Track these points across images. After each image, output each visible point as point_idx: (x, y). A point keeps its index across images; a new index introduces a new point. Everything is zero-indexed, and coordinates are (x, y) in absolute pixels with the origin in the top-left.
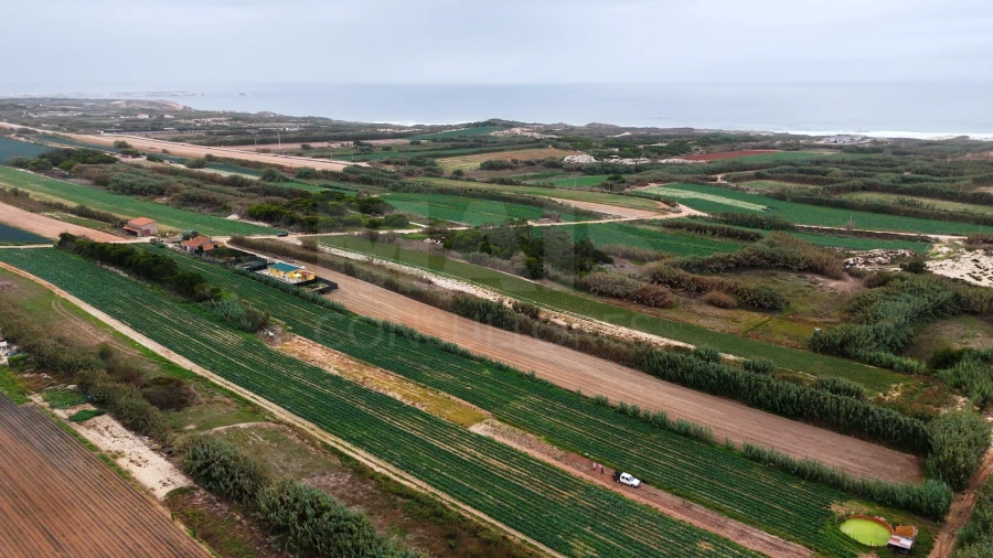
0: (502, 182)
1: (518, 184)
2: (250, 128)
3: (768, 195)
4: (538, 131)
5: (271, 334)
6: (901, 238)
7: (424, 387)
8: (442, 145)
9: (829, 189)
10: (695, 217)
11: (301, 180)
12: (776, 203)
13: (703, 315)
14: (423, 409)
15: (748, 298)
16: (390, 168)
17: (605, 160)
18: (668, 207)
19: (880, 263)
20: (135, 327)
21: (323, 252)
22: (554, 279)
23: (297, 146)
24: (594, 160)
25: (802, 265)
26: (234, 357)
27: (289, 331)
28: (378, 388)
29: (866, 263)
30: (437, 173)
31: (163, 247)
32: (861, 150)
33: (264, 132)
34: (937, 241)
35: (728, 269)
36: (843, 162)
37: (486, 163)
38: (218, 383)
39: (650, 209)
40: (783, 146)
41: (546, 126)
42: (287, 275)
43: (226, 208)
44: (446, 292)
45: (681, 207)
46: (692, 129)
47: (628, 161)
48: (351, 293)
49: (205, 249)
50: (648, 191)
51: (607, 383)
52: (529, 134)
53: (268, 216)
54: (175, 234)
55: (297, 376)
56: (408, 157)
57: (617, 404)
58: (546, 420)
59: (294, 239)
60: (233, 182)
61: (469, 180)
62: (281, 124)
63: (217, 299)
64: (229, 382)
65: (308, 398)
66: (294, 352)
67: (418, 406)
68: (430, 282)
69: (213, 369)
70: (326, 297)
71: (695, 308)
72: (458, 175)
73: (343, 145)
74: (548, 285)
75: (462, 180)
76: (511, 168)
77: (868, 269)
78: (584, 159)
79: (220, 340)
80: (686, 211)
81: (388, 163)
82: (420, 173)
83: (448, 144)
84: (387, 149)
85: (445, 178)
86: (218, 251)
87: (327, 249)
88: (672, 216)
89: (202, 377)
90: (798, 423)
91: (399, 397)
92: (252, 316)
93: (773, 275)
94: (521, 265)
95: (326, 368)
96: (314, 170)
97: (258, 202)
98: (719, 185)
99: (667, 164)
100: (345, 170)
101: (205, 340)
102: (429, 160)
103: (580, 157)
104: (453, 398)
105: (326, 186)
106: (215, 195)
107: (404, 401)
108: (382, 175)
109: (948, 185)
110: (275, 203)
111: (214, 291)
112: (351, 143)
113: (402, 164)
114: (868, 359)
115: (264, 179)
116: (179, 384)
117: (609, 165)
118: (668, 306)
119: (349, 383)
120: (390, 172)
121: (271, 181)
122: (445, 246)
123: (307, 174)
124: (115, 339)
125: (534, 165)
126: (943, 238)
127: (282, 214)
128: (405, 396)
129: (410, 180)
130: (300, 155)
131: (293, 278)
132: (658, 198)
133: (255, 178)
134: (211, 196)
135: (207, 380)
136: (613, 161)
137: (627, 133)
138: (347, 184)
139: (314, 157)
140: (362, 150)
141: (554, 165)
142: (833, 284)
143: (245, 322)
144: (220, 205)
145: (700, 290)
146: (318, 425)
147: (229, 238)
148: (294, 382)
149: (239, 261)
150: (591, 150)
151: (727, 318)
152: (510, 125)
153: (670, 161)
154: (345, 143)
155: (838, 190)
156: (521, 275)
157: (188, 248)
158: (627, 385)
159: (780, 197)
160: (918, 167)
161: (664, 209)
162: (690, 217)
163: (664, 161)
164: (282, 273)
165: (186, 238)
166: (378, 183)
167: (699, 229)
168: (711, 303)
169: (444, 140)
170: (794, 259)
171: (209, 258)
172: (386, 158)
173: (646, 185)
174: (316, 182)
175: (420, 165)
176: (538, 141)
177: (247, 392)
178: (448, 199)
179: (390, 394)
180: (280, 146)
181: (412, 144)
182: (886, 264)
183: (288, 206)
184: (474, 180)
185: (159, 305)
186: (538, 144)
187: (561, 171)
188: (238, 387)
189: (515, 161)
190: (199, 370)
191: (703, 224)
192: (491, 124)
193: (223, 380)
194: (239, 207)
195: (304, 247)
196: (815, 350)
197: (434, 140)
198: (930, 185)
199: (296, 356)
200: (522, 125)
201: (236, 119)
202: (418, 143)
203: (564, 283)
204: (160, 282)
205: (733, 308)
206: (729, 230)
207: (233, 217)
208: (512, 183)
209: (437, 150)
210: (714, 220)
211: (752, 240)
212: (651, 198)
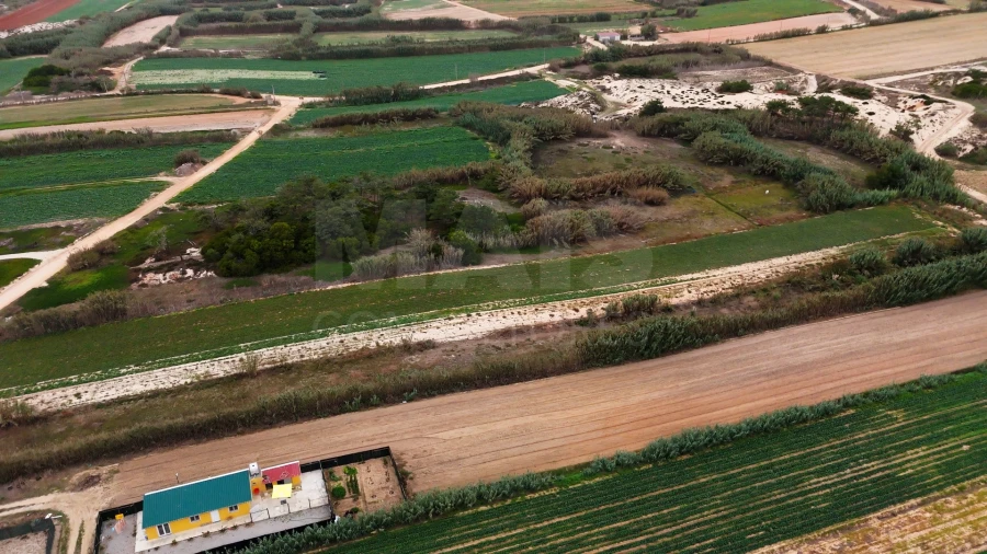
13: (678, 220)
18: (251, 100)
22: (493, 250)
25: (570, 132)
71: (650, 216)
77: (604, 118)
88: (285, 110)
94: (454, 251)
114: (867, 202)
122: (225, 274)
142: (618, 143)
151: (693, 213)
156: (466, 265)
162: (304, 107)
173: (110, 72)
196: (826, 213)
203: (509, 250)
205: (670, 200)
210: (339, 103)
211: (433, 117)
212: (193, 92)
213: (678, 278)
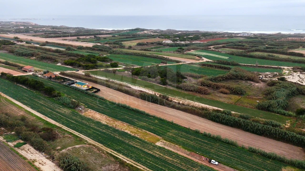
0: (145, 50)
1: (150, 51)
2: (59, 31)
3: (228, 54)
4: (152, 32)
5: (80, 109)
6: (273, 68)
7: (137, 128)
8: (123, 37)
9: (246, 51)
10: (208, 62)
11: (79, 50)
12: (232, 56)
13: (220, 97)
14: (138, 137)
15: (233, 91)
16: (108, 45)
17: (176, 42)
18: (199, 58)
19: (270, 77)
20: (32, 108)
21: (92, 77)
22: (170, 85)
23: (76, 38)
24: (172, 42)
25: (246, 78)
26: (69, 118)
27: (86, 107)
28: (121, 129)
29: (266, 77)
30: (123, 47)
31: (37, 76)
32: (251, 38)
33: (64, 33)
34: (284, 69)
35: (223, 80)
36: (247, 42)
37: (138, 43)
38: (65, 129)
39: (194, 59)
40: (228, 37)
41: (154, 30)
42: (82, 86)
43: (56, 61)
44: (136, 91)
45: (203, 58)
46: (199, 31)
47: (183, 42)
48: (105, 92)
49: (52, 77)
50: (192, 53)
51: (197, 124)
52: (150, 33)
53: (71, 64)
54: (40, 71)
55: (93, 125)
56: (112, 41)
57: (203, 132)
58: (181, 139)
59: (81, 72)
60: (57, 51)
61: (134, 49)
62: (69, 30)
63: (60, 96)
64: (69, 129)
65: (98, 134)
66: (89, 116)
67: (136, 135)
68: (130, 87)
69: (63, 124)
70: (97, 94)
71: (217, 94)
72: (130, 48)
73: (90, 37)
74: (169, 87)
75: (132, 49)
76: (147, 45)
77: (267, 79)
78: (169, 42)
79: (63, 112)
80: (205, 60)
81: (106, 43)
82: (118, 47)
83: (125, 37)
84: (105, 38)
85: (126, 49)
86: (57, 78)
87: (93, 76)
88: (201, 61)
89: (59, 127)
90: (262, 137)
91: (129, 132)
92: (73, 103)
93: (238, 82)
94: (159, 81)
95: (102, 122)
96: (83, 46)
97: (67, 59)
98: (213, 50)
99: (195, 43)
100: (93, 46)
101: (57, 112)
102: (120, 42)
103: (168, 41)
104: (148, 132)
105: (88, 52)
106: (51, 56)
107: (131, 134)
108: (106, 48)
109: (281, 49)
110: (73, 59)
111: (58, 93)
112: (93, 36)
113: (111, 44)
114: (277, 112)
115: (67, 50)
116: (52, 130)
117: (177, 44)
118: (209, 94)
119: (111, 127)
120: (108, 47)
121: (69, 50)
122: (132, 74)
123: (81, 48)
124: (26, 113)
125: (153, 44)
126: (286, 67)
127: (76, 64)
128: (131, 132)
129: (114, 49)
130: (77, 41)
131: (85, 88)
132: (195, 55)
133: (64, 49)
134: (50, 57)
135: (61, 128)
136: (178, 42)
137: (180, 33)
138: (94, 51)
139: (82, 42)
140: (97, 39)
141: (160, 44)
142: (257, 84)
143: (71, 105)
144: (54, 60)
145: (218, 88)
146: (104, 145)
147: (59, 72)
148: (92, 128)
149: (64, 81)
150: (170, 39)
151: (228, 98)
152: (143, 30)
153: (196, 42)
154: (91, 36)
155: (249, 52)
156: (159, 84)
157: (46, 77)
158: (203, 124)
159: (232, 54)
160: (270, 43)
161: (198, 59)
162: (207, 61)
163: (194, 42)
164: (80, 86)
165: (45, 73)
166: (105, 51)
167: (211, 66)
168: (222, 92)
169: (123, 35)
170: (244, 76)
171: (54, 80)
172: (106, 42)
173: (190, 51)
174: (84, 51)
175: (117, 44)
176: (153, 35)
177: (76, 132)
178: (129, 56)
179: (126, 131)
180: (70, 38)
181: (113, 36)
182: (271, 77)
183: (77, 60)
184: (136, 50)
185: (39, 98)
186: (153, 37)
187: (162, 46)
188: (73, 130)
189: (147, 43)
190: (58, 124)
191: (212, 64)
192: (137, 30)
193: (67, 128)
194: (61, 61)
195: (85, 75)
196: (259, 109)
197: (120, 35)
198: (276, 50)
199: (90, 117)
200: (147, 30)
201: (53, 28)
202: (115, 36)
203: (173, 86)
204: (39, 90)
205: (229, 94)
206: (220, 66)
207: (59, 64)
208: (148, 50)
209: (122, 39)
210: (214, 63)
211: (228, 69)
212: (193, 55)
213: (187, 100)
